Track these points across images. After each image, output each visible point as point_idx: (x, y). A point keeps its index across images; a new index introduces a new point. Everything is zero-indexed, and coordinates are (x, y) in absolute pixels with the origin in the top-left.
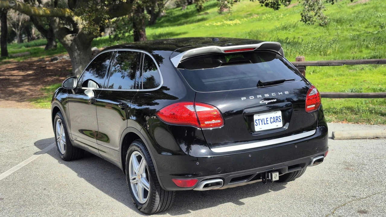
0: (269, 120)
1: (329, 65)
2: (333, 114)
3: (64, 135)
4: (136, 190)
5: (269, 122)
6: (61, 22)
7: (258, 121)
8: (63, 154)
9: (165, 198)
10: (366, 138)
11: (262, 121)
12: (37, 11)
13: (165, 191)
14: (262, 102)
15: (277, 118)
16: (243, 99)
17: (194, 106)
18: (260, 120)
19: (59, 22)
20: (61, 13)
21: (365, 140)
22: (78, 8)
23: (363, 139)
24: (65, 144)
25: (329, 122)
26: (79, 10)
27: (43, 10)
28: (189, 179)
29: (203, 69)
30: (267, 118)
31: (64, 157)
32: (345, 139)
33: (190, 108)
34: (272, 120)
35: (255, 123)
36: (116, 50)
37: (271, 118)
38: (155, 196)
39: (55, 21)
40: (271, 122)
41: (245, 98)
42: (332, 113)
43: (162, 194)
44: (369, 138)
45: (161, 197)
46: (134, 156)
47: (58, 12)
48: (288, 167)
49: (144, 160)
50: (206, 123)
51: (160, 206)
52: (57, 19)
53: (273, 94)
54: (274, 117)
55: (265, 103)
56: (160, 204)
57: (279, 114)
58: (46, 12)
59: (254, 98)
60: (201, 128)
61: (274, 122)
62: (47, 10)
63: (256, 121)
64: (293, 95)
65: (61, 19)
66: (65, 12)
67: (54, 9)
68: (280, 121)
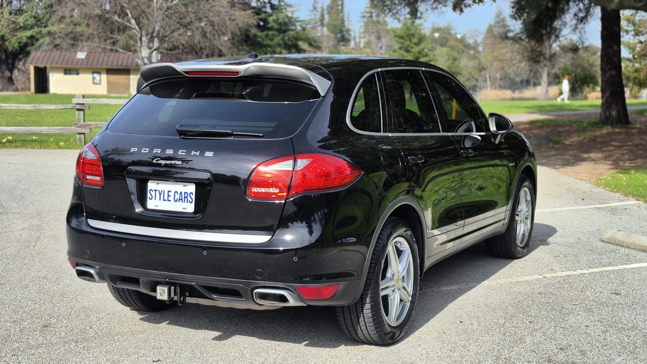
0: (172, 194)
5: (171, 198)
7: (154, 192)
11: (160, 195)
14: (157, 161)
15: (186, 196)
16: (132, 150)
18: (157, 192)
30: (169, 191)
34: (177, 197)
35: (149, 195)
37: (176, 193)
40: (176, 200)
41: (136, 150)
50: (89, 177)
53: (181, 152)
54: (181, 193)
55: (162, 164)
57: (191, 188)
59: (148, 151)
60: (82, 184)
61: (181, 201)
63: (151, 191)
68: (191, 201)
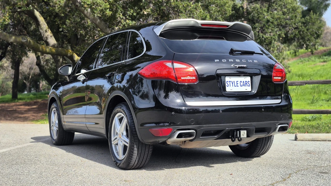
0: (239, 83)
1: (293, 84)
2: (296, 129)
3: (57, 122)
4: (116, 149)
5: (239, 85)
6: (64, 62)
7: (229, 82)
8: (55, 139)
9: (142, 152)
10: (326, 141)
11: (233, 83)
12: (44, 49)
13: (142, 143)
14: (233, 65)
15: (246, 83)
16: (216, 61)
17: (173, 63)
18: (231, 82)
19: (62, 61)
20: (64, 52)
21: (325, 142)
22: (78, 46)
23: (323, 141)
24: (57, 129)
25: (292, 133)
26: (80, 47)
27: (49, 48)
28: (166, 128)
29: (182, 40)
30: (237, 81)
31: (56, 141)
32: (307, 141)
33: (169, 64)
34: (242, 84)
35: (226, 84)
36: (107, 36)
37: (241, 82)
38: (133, 149)
39: (59, 60)
40: (241, 85)
41: (218, 60)
42: (294, 128)
43: (139, 147)
44: (329, 141)
45: (139, 150)
46: (117, 117)
47: (62, 51)
48: (256, 128)
49: (125, 118)
50: (183, 78)
51: (137, 159)
52: (60, 59)
53: (244, 61)
54: (243, 82)
55: (237, 67)
56: (137, 158)
57: (248, 79)
58: (52, 50)
59: (226, 61)
60: (178, 83)
61: (244, 86)
62: (53, 49)
63: (227, 82)
64: (262, 67)
65: (64, 60)
66: (68, 52)
67: (58, 49)
68: (249, 85)
